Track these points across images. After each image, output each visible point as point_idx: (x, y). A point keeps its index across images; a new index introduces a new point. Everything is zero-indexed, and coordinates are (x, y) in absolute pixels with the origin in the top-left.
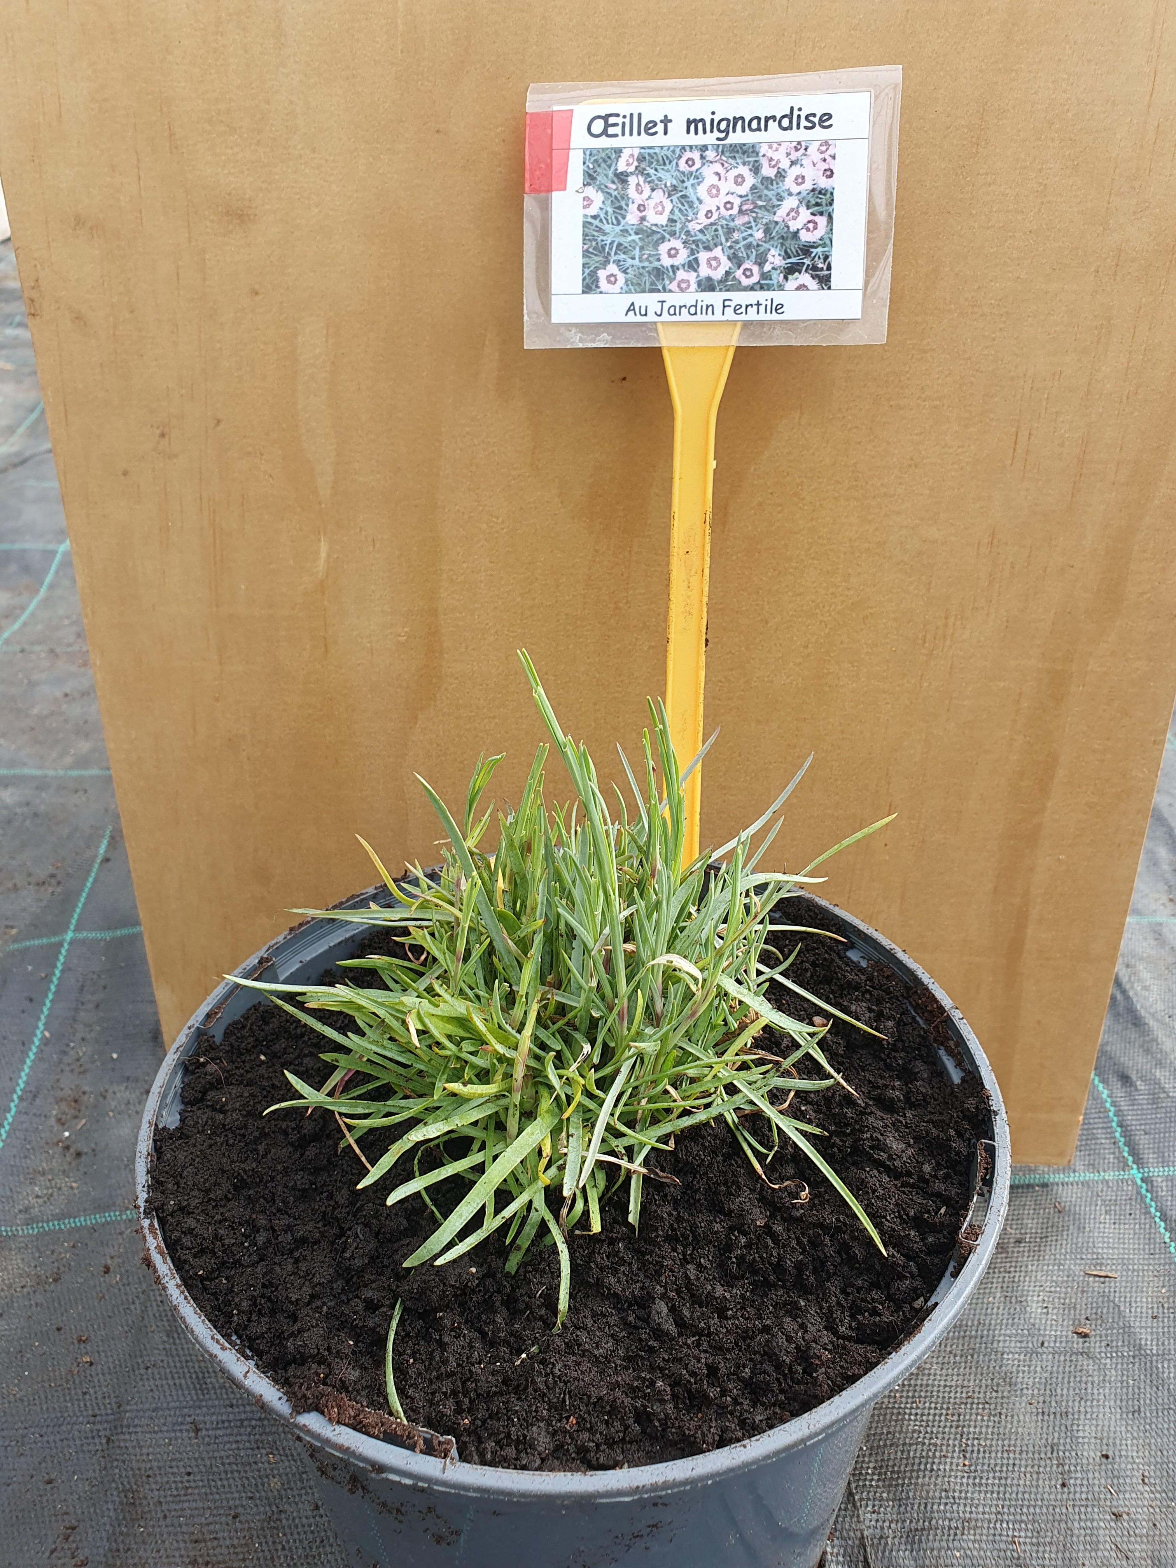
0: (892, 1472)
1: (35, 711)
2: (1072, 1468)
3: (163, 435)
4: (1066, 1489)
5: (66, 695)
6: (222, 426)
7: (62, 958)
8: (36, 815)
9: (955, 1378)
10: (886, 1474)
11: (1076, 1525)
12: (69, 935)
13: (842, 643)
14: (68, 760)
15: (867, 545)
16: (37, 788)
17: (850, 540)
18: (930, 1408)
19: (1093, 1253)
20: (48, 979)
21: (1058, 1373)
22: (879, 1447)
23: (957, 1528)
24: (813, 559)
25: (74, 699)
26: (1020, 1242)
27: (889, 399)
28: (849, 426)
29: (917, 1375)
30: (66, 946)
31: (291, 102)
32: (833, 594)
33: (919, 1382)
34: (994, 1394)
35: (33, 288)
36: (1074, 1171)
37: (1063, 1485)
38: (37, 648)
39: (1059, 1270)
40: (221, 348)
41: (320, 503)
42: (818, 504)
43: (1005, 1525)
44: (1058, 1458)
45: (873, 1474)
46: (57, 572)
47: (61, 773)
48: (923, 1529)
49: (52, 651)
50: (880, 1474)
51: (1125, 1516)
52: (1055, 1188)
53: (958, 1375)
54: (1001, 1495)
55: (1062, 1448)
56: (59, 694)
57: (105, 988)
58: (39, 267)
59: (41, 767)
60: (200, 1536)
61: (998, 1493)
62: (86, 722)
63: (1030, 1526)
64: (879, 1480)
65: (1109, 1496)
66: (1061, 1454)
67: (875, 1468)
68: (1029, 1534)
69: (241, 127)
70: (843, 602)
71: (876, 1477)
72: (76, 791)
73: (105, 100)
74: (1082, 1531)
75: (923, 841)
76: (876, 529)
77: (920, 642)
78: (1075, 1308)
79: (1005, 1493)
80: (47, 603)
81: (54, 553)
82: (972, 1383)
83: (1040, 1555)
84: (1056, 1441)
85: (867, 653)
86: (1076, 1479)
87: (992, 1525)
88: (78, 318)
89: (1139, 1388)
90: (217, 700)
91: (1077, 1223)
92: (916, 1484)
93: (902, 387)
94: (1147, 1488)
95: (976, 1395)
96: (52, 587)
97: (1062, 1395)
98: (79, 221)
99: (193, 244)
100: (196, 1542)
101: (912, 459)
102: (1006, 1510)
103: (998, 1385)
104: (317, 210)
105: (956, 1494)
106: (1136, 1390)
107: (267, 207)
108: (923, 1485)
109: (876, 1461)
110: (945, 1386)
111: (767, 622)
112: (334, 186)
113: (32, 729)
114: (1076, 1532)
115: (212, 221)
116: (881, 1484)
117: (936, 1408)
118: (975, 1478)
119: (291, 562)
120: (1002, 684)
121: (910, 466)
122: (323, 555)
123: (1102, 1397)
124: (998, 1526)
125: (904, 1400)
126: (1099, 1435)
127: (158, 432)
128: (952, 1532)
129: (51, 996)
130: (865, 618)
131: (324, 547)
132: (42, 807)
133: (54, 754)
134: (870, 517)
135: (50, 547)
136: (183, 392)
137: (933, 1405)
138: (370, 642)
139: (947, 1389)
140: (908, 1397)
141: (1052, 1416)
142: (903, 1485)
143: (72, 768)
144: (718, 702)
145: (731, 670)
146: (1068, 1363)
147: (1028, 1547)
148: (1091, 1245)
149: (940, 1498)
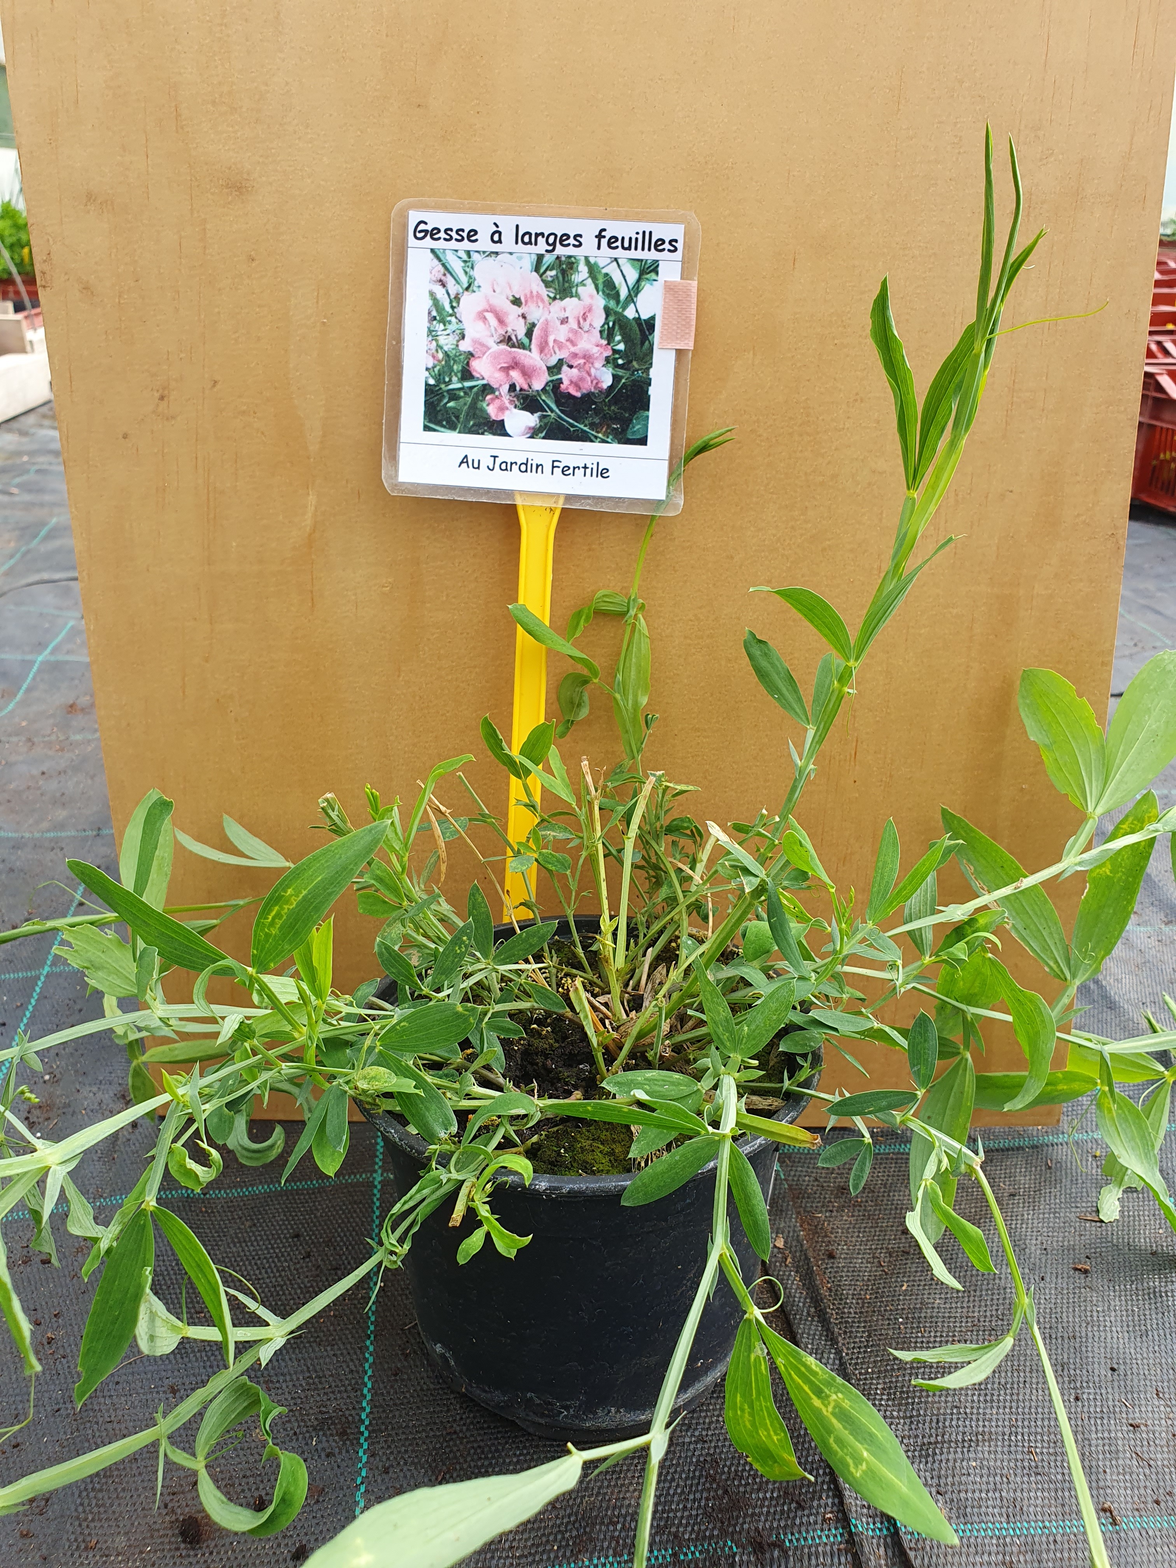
0: (901, 1392)
1: (12, 786)
2: (1085, 1385)
3: (162, 398)
4: (1079, 1403)
5: (43, 773)
6: (218, 387)
7: (38, 989)
8: (12, 870)
9: (959, 1310)
10: (895, 1394)
11: (1094, 1436)
12: (47, 969)
13: (803, 576)
14: (45, 825)
15: (821, 479)
16: (13, 847)
17: (806, 474)
18: (935, 1337)
19: (1088, 1202)
20: (23, 1007)
21: (1062, 1303)
22: (886, 1371)
23: (971, 1440)
24: (772, 493)
25: (51, 777)
26: (1014, 1195)
27: (834, 338)
28: (799, 365)
29: (921, 1308)
30: (42, 979)
31: (287, 83)
32: (793, 527)
33: (923, 1315)
34: (1000, 1323)
35: (45, 261)
36: (1063, 1133)
37: (1077, 1399)
38: (14, 739)
39: (1055, 1217)
40: (219, 313)
41: (309, 458)
42: (774, 440)
43: (1019, 1437)
44: (1069, 1376)
45: (882, 1394)
46: (34, 679)
47: (37, 835)
48: (937, 1442)
49: (29, 740)
50: (889, 1394)
51: (1143, 1428)
52: (1045, 1148)
53: (962, 1307)
54: (1014, 1410)
55: (1072, 1366)
56: (36, 772)
57: (80, 1011)
58: (51, 242)
59: (16, 831)
60: (179, 1489)
61: (1011, 1408)
62: (63, 794)
63: (1045, 1438)
64: (888, 1400)
65: (1124, 1409)
66: (1072, 1372)
67: (884, 1389)
68: (1046, 1445)
69: (241, 107)
70: (802, 535)
71: (885, 1397)
72: (53, 849)
73: (119, 87)
74: (1100, 1442)
75: (891, 776)
76: (829, 463)
77: (876, 572)
78: (1074, 1250)
79: (1018, 1408)
80: (23, 703)
81: (32, 663)
82: (976, 1314)
83: (1059, 1464)
84: (1065, 1360)
85: (827, 586)
86: (1089, 1394)
87: (1006, 1437)
88: (86, 288)
89: (1145, 1315)
90: (207, 661)
91: (1069, 1176)
92: (926, 1402)
93: (845, 327)
94: (1162, 1402)
95: (982, 1323)
96: (29, 690)
97: (1068, 1322)
98: (90, 197)
99: (196, 215)
100: (174, 1494)
101: (857, 394)
102: (1020, 1423)
103: (1003, 1314)
104: (309, 181)
105: (968, 1411)
106: (1142, 1317)
107: (264, 179)
108: (934, 1402)
109: (885, 1383)
110: (950, 1317)
111: (732, 558)
112: (325, 159)
113: (9, 801)
114: (1094, 1442)
115: (213, 194)
116: (890, 1403)
117: (941, 1336)
118: (986, 1395)
119: (281, 517)
120: (955, 611)
121: (856, 400)
122: (311, 510)
123: (1108, 1324)
124: (1013, 1438)
125: (908, 1331)
126: (1109, 1356)
127: (157, 395)
128: (966, 1444)
129: (25, 1021)
130: (824, 550)
131: (312, 499)
132: (18, 863)
133: (31, 821)
134: (823, 451)
135: (29, 657)
136: (182, 355)
137: (938, 1334)
138: (355, 594)
139: (952, 1320)
140: (912, 1328)
141: (1060, 1340)
142: (913, 1403)
143: (48, 831)
144: (689, 641)
145: (700, 608)
146: (1071, 1296)
147: (1045, 1458)
148: (1085, 1194)
149: (952, 1414)
